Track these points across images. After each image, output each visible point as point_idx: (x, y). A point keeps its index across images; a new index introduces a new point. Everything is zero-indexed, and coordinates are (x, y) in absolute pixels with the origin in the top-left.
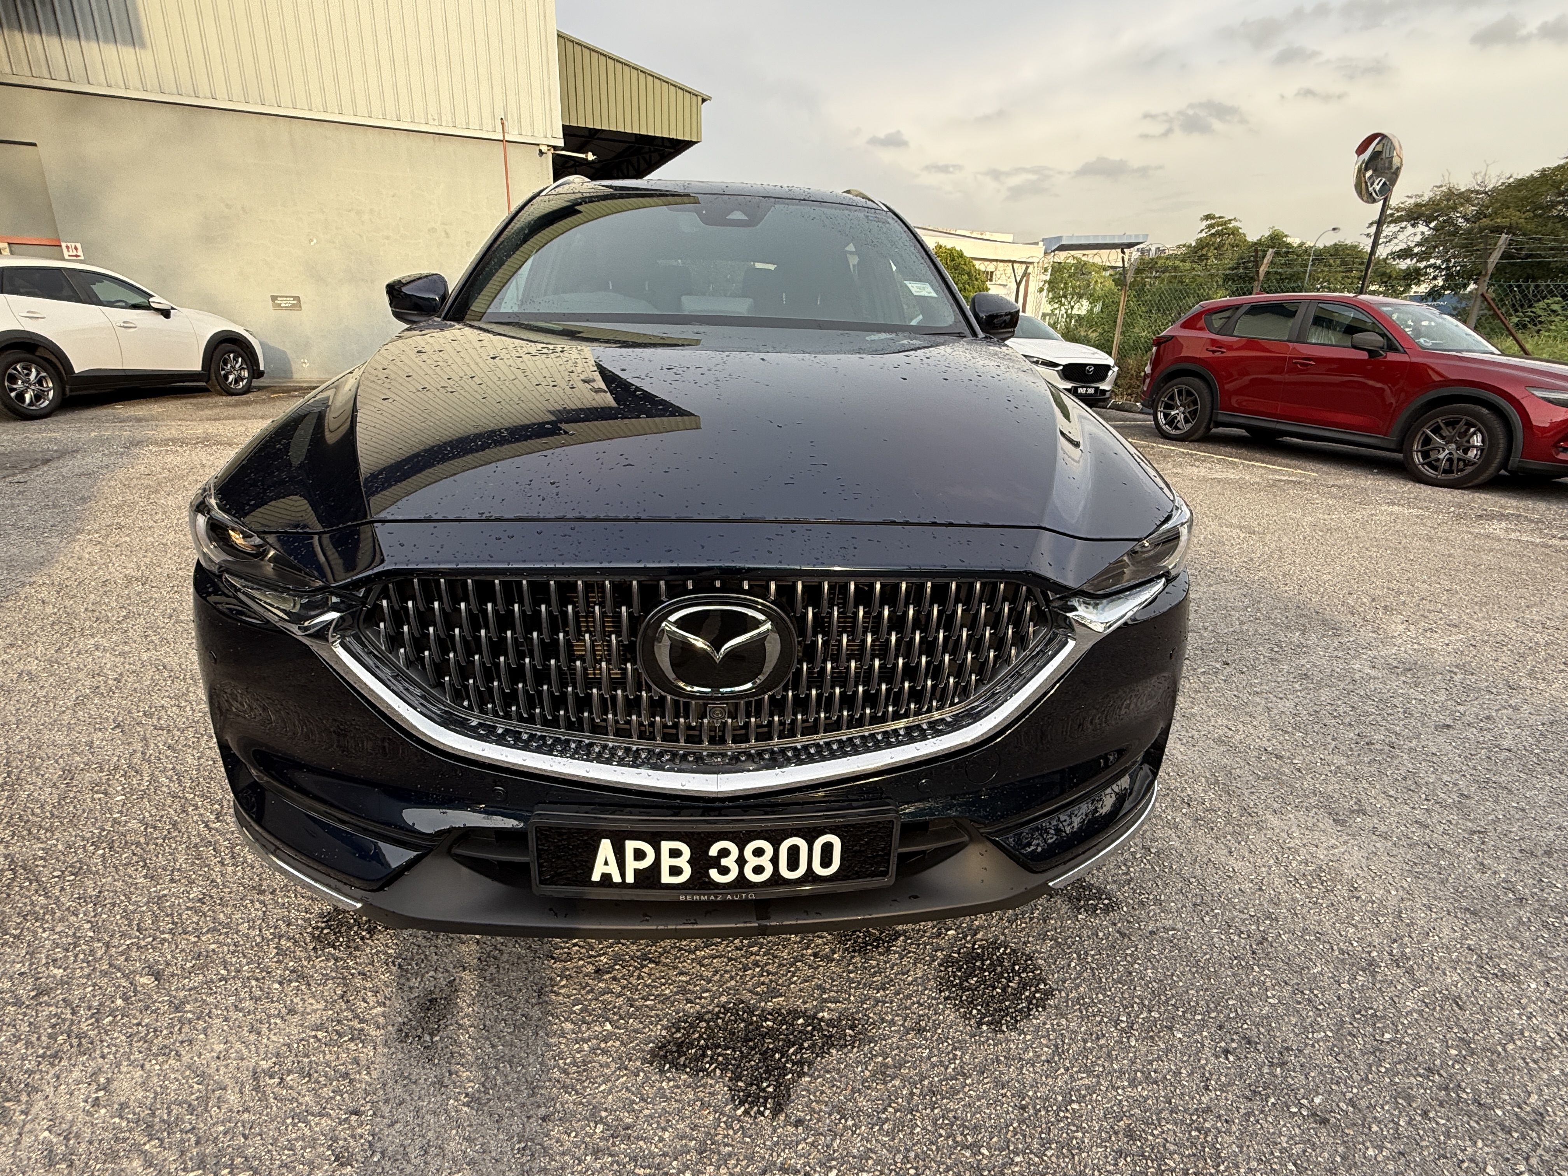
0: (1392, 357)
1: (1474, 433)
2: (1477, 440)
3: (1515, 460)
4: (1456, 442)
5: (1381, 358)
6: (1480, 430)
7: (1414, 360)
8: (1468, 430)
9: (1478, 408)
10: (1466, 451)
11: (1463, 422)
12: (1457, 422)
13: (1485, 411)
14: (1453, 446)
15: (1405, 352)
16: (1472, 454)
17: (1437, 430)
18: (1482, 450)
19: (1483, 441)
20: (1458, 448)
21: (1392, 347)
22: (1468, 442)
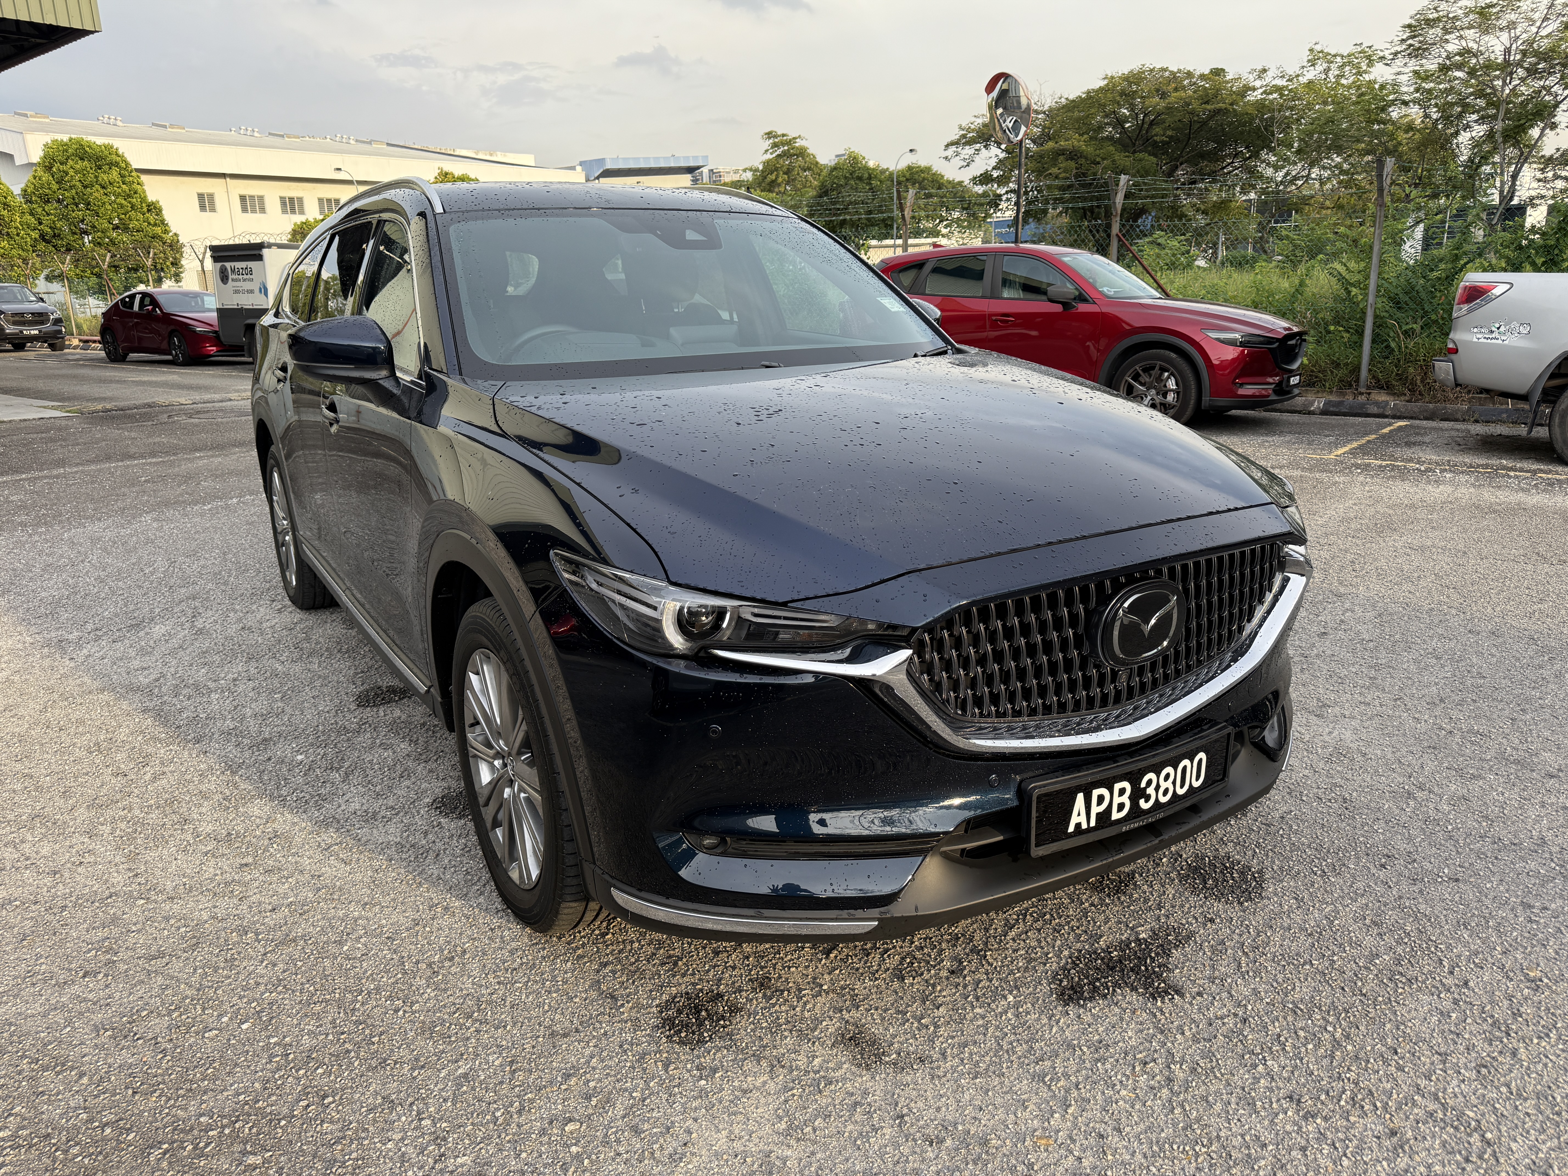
0: (1083, 308)
1: (1169, 377)
2: (1172, 384)
3: (1206, 399)
4: (1155, 388)
5: (1073, 310)
6: (1172, 374)
7: (1105, 310)
8: (1161, 374)
9: (1167, 352)
10: (1165, 395)
11: (1157, 368)
12: (1153, 368)
13: (1173, 355)
14: (1153, 392)
15: (1094, 303)
16: (1171, 397)
17: (1136, 378)
18: (1178, 393)
19: (1177, 384)
20: (1158, 394)
21: (1082, 298)
22: (1165, 386)
